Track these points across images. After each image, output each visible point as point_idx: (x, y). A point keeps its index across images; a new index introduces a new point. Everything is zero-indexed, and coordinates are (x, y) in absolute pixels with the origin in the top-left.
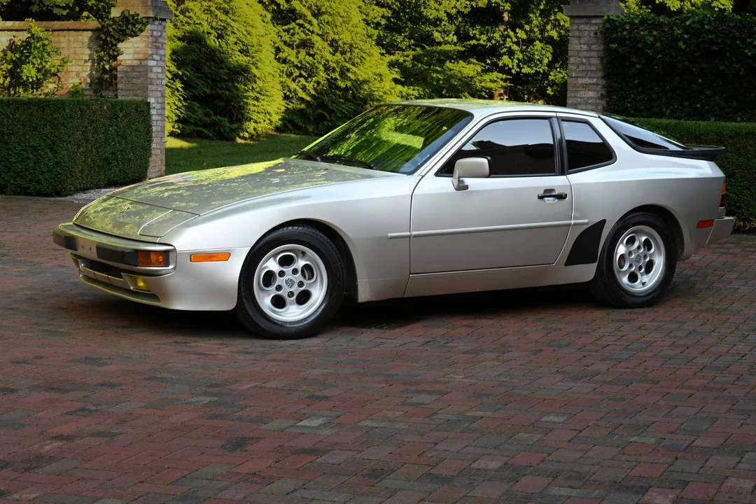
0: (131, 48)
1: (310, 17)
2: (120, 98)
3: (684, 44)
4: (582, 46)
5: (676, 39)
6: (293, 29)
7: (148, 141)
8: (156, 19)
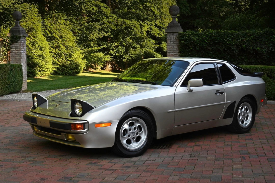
0: (14, 47)
1: (59, 39)
2: (11, 64)
3: (206, 41)
4: (171, 42)
5: (203, 39)
6: (54, 42)
7: (22, 78)
8: (23, 37)
